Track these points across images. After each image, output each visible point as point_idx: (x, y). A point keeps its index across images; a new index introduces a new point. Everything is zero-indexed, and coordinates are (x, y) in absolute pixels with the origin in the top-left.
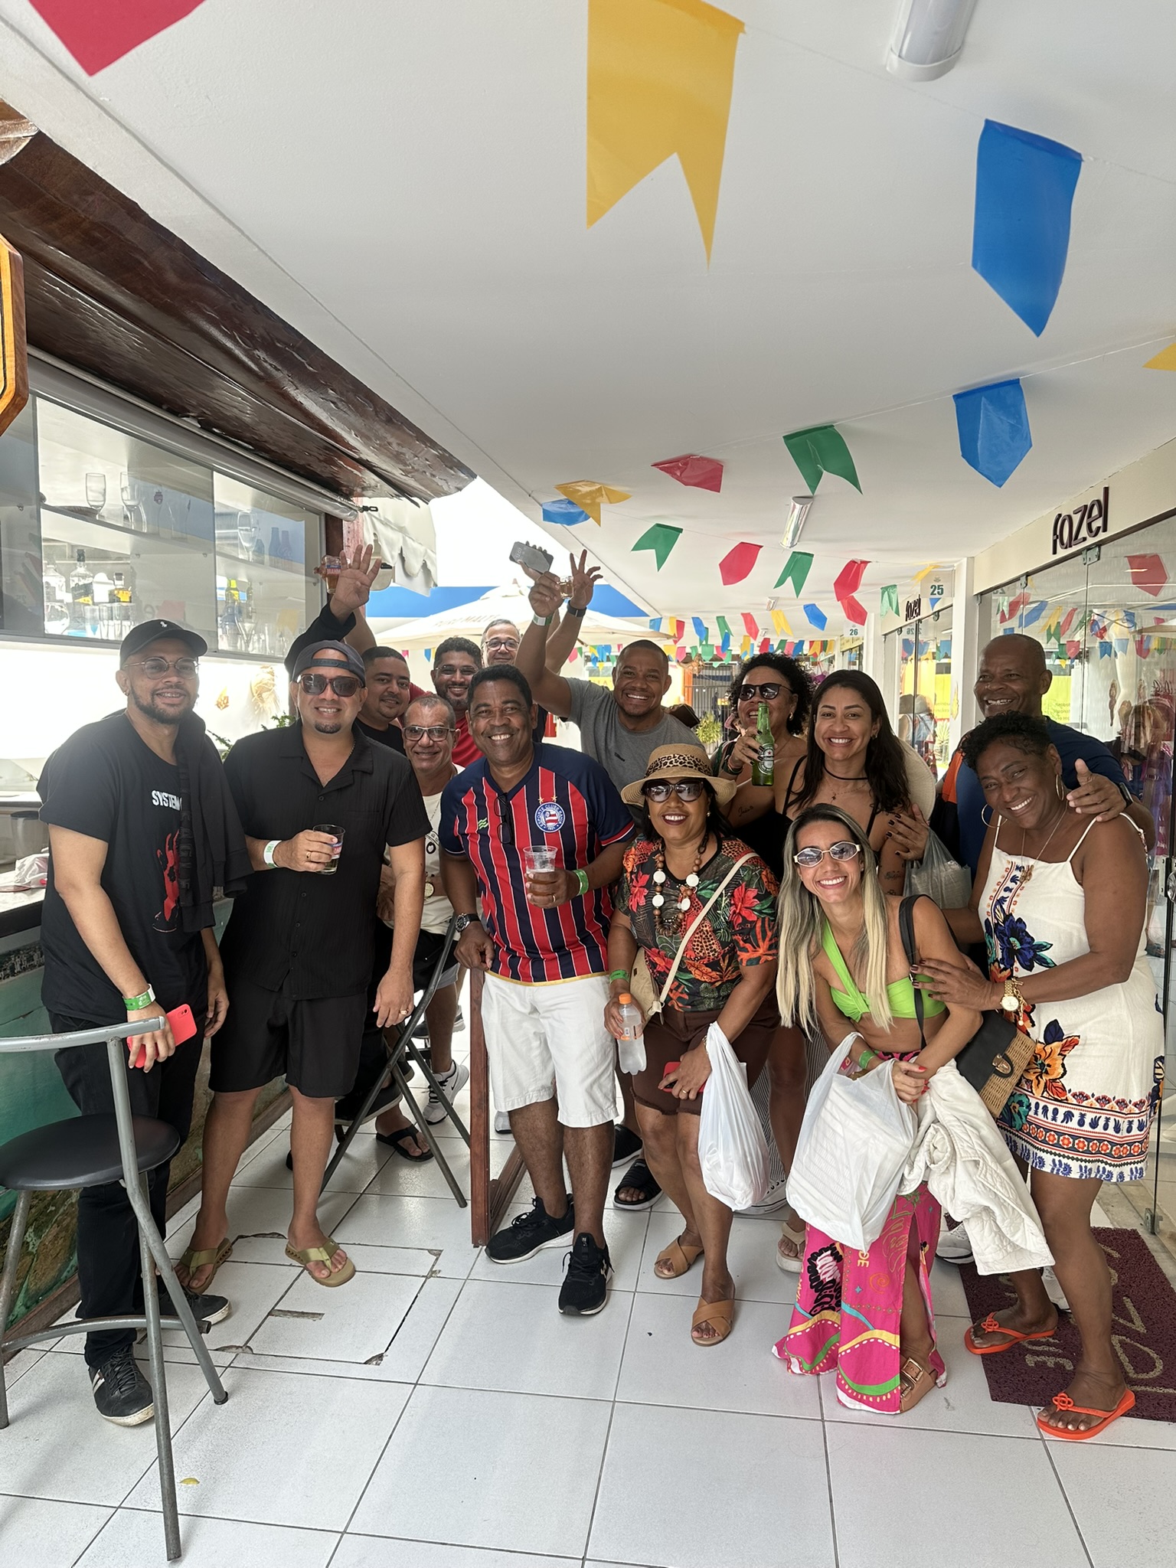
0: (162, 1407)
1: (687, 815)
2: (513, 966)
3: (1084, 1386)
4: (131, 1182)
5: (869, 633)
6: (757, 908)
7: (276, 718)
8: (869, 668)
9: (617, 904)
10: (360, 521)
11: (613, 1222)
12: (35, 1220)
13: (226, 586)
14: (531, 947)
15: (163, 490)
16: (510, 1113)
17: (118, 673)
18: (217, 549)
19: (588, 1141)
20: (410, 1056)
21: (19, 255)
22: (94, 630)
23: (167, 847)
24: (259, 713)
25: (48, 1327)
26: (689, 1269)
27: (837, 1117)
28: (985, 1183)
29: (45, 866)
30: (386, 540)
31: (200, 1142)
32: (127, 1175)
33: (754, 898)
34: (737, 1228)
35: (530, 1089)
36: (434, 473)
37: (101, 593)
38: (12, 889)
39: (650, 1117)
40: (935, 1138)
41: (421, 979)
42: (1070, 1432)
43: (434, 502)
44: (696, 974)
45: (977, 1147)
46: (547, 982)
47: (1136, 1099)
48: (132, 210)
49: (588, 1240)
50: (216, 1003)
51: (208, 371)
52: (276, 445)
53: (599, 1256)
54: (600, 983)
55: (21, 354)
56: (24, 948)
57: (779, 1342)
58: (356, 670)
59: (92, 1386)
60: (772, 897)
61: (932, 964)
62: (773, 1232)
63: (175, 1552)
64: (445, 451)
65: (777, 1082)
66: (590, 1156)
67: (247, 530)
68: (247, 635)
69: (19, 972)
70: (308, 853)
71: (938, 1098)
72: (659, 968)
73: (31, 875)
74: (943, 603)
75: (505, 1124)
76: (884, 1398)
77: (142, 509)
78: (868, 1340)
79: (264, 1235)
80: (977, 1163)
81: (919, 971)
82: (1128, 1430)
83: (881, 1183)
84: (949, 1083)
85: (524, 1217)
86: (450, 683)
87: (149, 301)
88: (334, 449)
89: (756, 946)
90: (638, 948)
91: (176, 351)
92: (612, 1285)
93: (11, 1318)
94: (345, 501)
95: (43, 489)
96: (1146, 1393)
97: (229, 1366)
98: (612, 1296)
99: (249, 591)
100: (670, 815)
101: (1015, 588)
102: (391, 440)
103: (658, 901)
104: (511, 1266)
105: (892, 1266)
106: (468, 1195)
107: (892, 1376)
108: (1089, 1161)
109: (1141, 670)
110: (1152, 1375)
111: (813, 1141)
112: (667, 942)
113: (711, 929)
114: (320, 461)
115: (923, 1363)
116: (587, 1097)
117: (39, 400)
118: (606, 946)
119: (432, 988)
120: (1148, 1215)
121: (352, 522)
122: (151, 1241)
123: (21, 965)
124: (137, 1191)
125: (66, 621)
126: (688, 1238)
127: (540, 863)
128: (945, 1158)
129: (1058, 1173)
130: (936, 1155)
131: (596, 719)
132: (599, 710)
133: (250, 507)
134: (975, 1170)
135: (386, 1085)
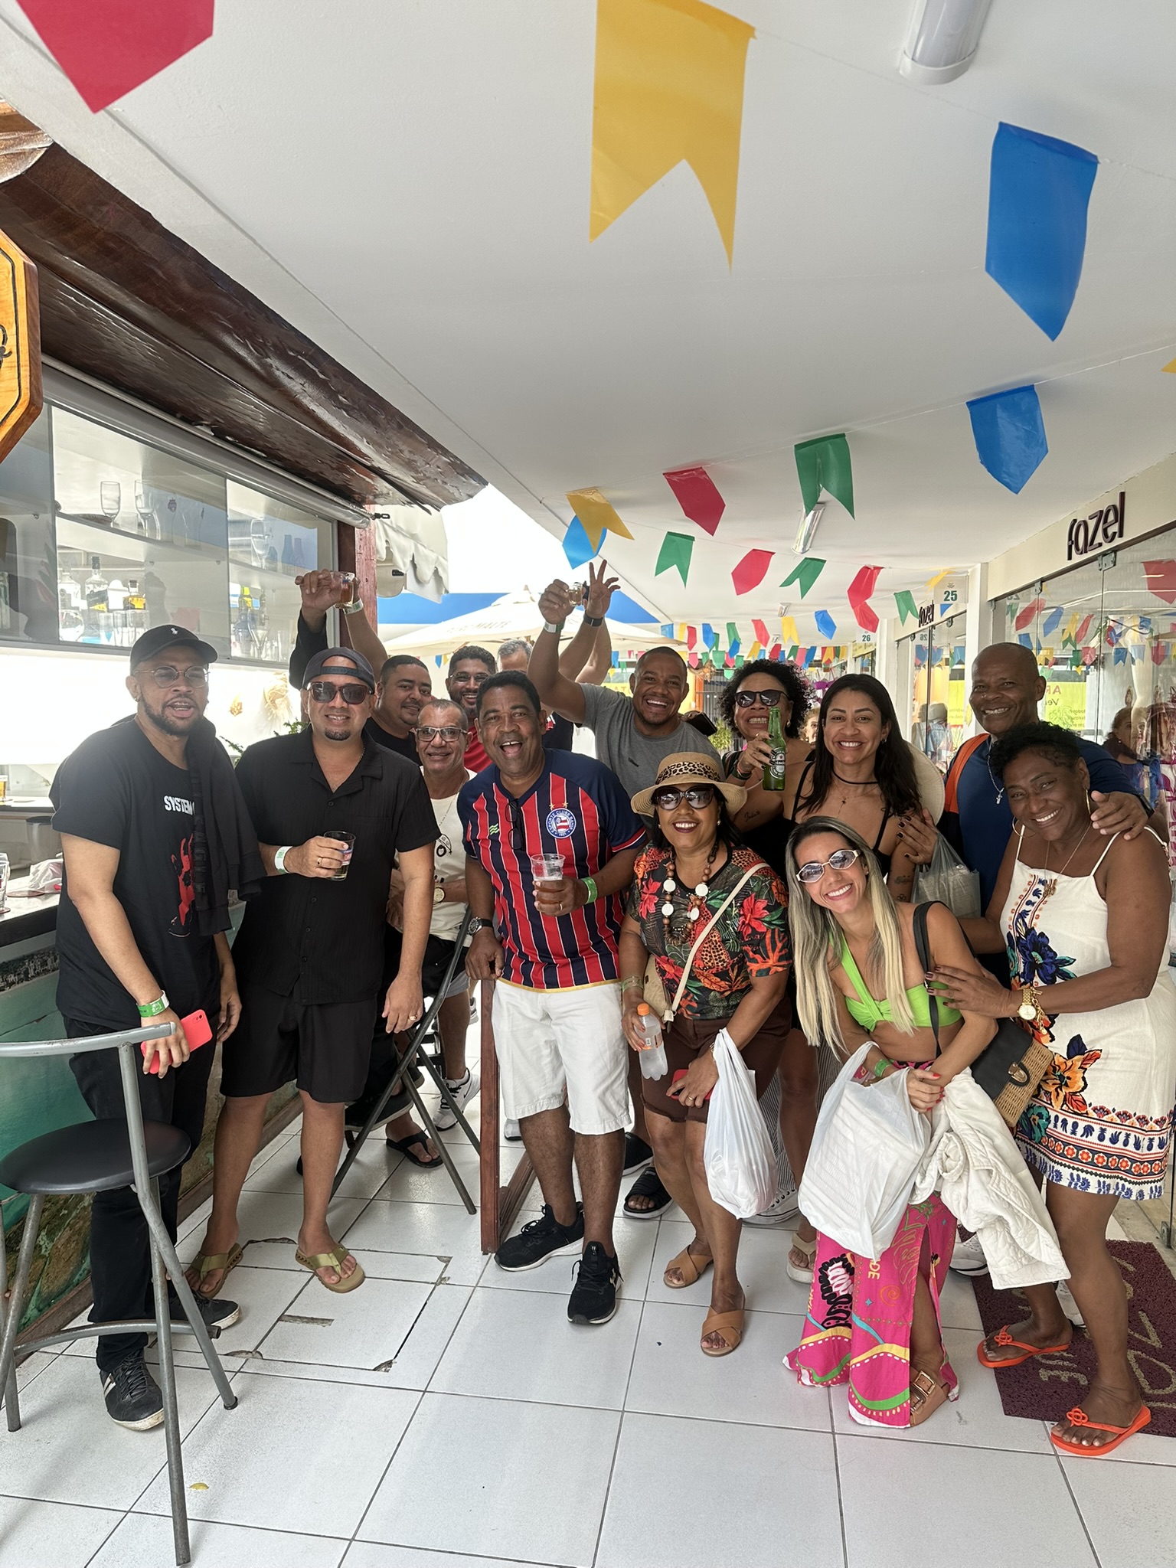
0: (172, 1412)
1: (698, 822)
2: (526, 973)
3: (1100, 1401)
4: (142, 1188)
5: (882, 639)
6: (767, 919)
7: (288, 724)
8: (882, 675)
9: (628, 910)
10: (372, 528)
11: (622, 1230)
12: (48, 1223)
13: (239, 593)
14: (544, 952)
15: (177, 497)
16: (520, 1121)
17: (128, 678)
18: (230, 556)
19: (599, 1148)
20: (420, 1063)
21: (34, 265)
22: (109, 637)
23: (182, 852)
24: (272, 720)
25: (59, 1331)
26: (698, 1279)
27: (849, 1124)
28: (998, 1193)
29: (59, 872)
30: (399, 548)
31: (211, 1147)
32: (138, 1180)
33: (764, 909)
34: (746, 1236)
35: (541, 1097)
36: (445, 480)
37: (116, 600)
38: (27, 894)
39: (660, 1124)
40: (946, 1145)
41: (430, 986)
42: (1084, 1448)
43: (446, 509)
44: (705, 983)
45: (990, 1156)
46: (560, 989)
47: (1157, 1116)
48: (145, 219)
49: (597, 1248)
50: (229, 1007)
51: (221, 380)
52: (289, 453)
53: (609, 1265)
54: (613, 990)
55: (36, 364)
56: (38, 953)
57: (792, 1353)
58: (365, 677)
59: (103, 1390)
60: (782, 907)
61: (947, 972)
62: (783, 1241)
63: (185, 1554)
64: (456, 458)
65: (788, 1091)
66: (601, 1164)
67: (260, 537)
68: (260, 642)
69: (33, 977)
70: (319, 860)
71: (952, 1106)
72: (667, 976)
73: (45, 880)
74: (957, 609)
75: (515, 1131)
76: (894, 1412)
77: (156, 517)
78: (878, 1354)
79: (275, 1240)
80: (990, 1172)
81: (934, 978)
82: (1143, 1446)
83: (892, 1190)
84: (963, 1090)
85: (533, 1224)
86: (464, 690)
87: (163, 310)
88: (346, 457)
89: (765, 958)
90: (649, 954)
91: (189, 359)
92: (621, 1294)
93: (23, 1321)
94: (357, 509)
95: (58, 497)
96: (1162, 1410)
97: (239, 1371)
98: (621, 1305)
99: (261, 598)
100: (681, 822)
101: (1030, 594)
102: (403, 447)
103: (668, 910)
104: (520, 1273)
105: (902, 1279)
106: (477, 1203)
107: (902, 1390)
108: (1108, 1177)
109: (1158, 675)
110: (1168, 1391)
111: (824, 1147)
112: (676, 951)
113: (720, 939)
114: (333, 469)
115: (934, 1376)
116: (600, 1104)
117: (54, 409)
118: (617, 952)
119: (442, 994)
120: (1164, 1228)
121: (364, 529)
122: (161, 1246)
123: (35, 970)
124: (148, 1196)
125: (81, 629)
126: (697, 1247)
127: (548, 872)
128: (958, 1167)
129: (1075, 1188)
130: (948, 1163)
131: (610, 724)
132: (613, 716)
133: (263, 515)
134: (988, 1179)
135: (397, 1091)
